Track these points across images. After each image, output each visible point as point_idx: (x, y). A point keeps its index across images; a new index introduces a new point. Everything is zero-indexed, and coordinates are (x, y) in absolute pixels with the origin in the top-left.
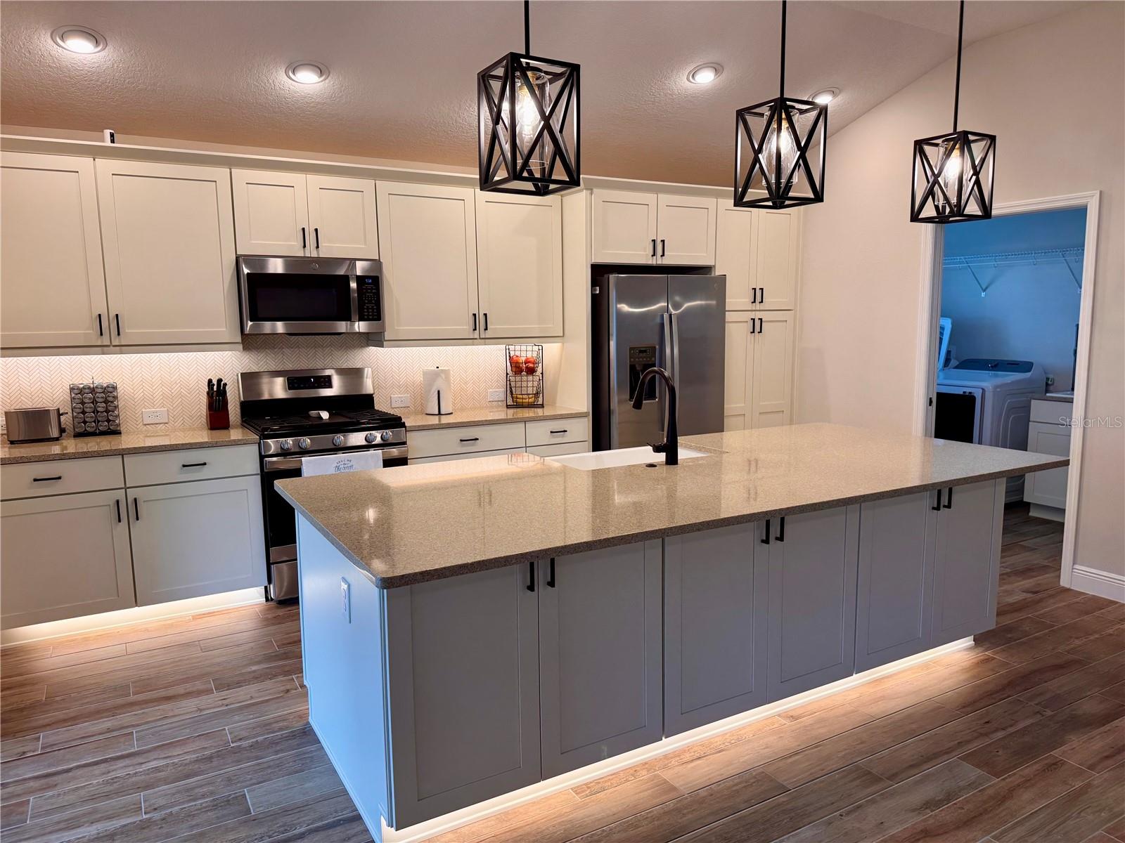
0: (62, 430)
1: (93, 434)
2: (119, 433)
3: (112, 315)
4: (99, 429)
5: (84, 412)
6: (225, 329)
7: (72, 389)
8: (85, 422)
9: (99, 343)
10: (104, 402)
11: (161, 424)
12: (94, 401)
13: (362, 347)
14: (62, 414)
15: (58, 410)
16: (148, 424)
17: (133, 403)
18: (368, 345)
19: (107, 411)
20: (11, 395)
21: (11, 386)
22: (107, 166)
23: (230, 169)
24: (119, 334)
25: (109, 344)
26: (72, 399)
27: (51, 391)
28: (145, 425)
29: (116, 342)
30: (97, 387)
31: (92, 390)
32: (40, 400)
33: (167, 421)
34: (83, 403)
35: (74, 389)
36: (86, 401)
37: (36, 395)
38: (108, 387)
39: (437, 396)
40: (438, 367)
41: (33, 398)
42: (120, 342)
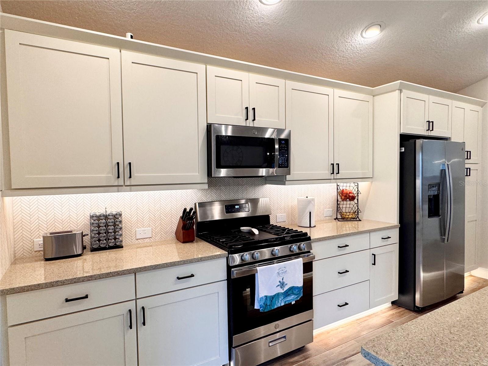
0: (84, 248)
1: (104, 249)
2: (121, 247)
3: (126, 163)
4: (108, 245)
5: (99, 233)
6: (198, 174)
7: (92, 217)
8: (99, 240)
9: (116, 184)
10: (113, 225)
11: (147, 238)
12: (107, 225)
13: (263, 185)
14: (84, 236)
15: (82, 233)
16: (139, 239)
17: (131, 224)
18: (266, 184)
19: (115, 232)
20: (47, 222)
21: (48, 215)
22: (129, 56)
23: (206, 66)
24: (130, 177)
25: (123, 184)
26: (92, 224)
27: (76, 218)
28: (137, 239)
29: (128, 183)
30: (109, 215)
31: (106, 217)
32: (68, 225)
33: (151, 236)
34: (99, 227)
35: (93, 217)
36: (101, 225)
37: (66, 221)
38: (116, 214)
39: (309, 215)
40: (307, 197)
41: (63, 223)
42: (130, 183)
